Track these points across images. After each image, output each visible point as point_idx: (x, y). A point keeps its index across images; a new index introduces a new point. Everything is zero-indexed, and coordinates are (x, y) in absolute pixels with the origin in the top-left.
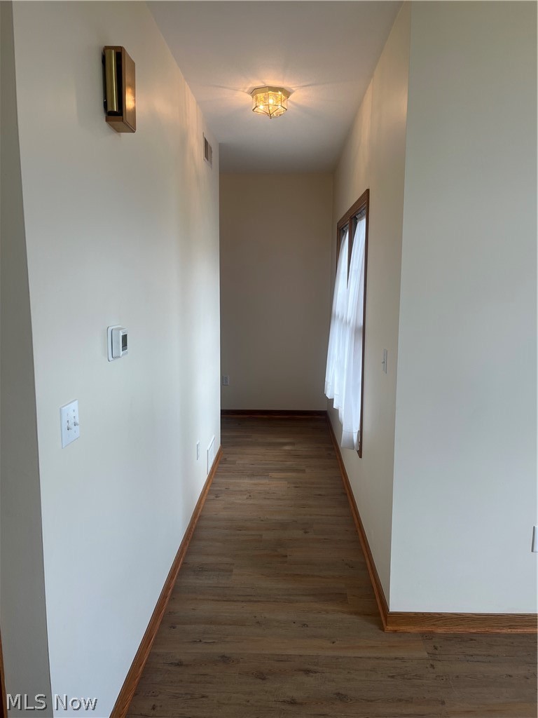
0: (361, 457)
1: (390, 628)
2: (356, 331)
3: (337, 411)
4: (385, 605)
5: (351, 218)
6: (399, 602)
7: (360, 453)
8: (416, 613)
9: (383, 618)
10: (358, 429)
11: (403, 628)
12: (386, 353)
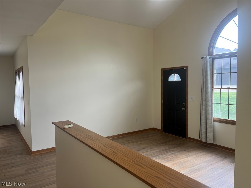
0: (25, 127)
1: (32, 154)
2: (22, 98)
3: (18, 120)
4: (31, 150)
5: (19, 71)
6: (34, 149)
7: (25, 126)
8: (38, 150)
9: (31, 153)
10: (24, 120)
11: (35, 154)
12: (28, 100)
